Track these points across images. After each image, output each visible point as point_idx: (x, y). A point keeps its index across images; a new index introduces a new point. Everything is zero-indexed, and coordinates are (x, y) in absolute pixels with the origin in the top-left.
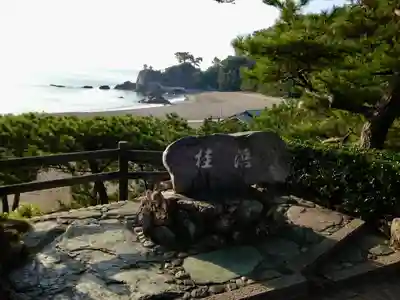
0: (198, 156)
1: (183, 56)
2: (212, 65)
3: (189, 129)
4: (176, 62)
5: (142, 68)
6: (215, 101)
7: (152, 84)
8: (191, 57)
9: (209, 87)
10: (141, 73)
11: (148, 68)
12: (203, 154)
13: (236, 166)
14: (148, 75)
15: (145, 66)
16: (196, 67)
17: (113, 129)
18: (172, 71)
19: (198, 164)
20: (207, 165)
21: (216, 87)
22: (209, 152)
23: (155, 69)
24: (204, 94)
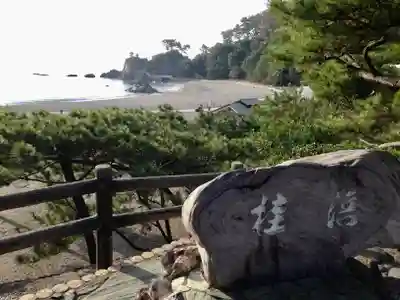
0: (259, 210)
1: (171, 43)
2: (200, 52)
3: (185, 122)
4: (163, 50)
5: (129, 57)
6: (205, 89)
7: (139, 73)
8: (179, 45)
9: (197, 75)
10: (127, 60)
11: (134, 55)
12: (269, 206)
13: (330, 224)
14: (135, 63)
15: (132, 53)
16: (184, 54)
17: (92, 130)
18: (159, 58)
19: (257, 225)
20: (274, 228)
21: (204, 75)
22: (281, 200)
23: (141, 57)
24: (192, 83)
